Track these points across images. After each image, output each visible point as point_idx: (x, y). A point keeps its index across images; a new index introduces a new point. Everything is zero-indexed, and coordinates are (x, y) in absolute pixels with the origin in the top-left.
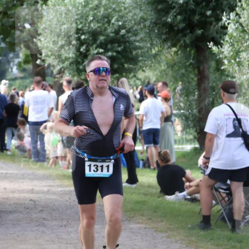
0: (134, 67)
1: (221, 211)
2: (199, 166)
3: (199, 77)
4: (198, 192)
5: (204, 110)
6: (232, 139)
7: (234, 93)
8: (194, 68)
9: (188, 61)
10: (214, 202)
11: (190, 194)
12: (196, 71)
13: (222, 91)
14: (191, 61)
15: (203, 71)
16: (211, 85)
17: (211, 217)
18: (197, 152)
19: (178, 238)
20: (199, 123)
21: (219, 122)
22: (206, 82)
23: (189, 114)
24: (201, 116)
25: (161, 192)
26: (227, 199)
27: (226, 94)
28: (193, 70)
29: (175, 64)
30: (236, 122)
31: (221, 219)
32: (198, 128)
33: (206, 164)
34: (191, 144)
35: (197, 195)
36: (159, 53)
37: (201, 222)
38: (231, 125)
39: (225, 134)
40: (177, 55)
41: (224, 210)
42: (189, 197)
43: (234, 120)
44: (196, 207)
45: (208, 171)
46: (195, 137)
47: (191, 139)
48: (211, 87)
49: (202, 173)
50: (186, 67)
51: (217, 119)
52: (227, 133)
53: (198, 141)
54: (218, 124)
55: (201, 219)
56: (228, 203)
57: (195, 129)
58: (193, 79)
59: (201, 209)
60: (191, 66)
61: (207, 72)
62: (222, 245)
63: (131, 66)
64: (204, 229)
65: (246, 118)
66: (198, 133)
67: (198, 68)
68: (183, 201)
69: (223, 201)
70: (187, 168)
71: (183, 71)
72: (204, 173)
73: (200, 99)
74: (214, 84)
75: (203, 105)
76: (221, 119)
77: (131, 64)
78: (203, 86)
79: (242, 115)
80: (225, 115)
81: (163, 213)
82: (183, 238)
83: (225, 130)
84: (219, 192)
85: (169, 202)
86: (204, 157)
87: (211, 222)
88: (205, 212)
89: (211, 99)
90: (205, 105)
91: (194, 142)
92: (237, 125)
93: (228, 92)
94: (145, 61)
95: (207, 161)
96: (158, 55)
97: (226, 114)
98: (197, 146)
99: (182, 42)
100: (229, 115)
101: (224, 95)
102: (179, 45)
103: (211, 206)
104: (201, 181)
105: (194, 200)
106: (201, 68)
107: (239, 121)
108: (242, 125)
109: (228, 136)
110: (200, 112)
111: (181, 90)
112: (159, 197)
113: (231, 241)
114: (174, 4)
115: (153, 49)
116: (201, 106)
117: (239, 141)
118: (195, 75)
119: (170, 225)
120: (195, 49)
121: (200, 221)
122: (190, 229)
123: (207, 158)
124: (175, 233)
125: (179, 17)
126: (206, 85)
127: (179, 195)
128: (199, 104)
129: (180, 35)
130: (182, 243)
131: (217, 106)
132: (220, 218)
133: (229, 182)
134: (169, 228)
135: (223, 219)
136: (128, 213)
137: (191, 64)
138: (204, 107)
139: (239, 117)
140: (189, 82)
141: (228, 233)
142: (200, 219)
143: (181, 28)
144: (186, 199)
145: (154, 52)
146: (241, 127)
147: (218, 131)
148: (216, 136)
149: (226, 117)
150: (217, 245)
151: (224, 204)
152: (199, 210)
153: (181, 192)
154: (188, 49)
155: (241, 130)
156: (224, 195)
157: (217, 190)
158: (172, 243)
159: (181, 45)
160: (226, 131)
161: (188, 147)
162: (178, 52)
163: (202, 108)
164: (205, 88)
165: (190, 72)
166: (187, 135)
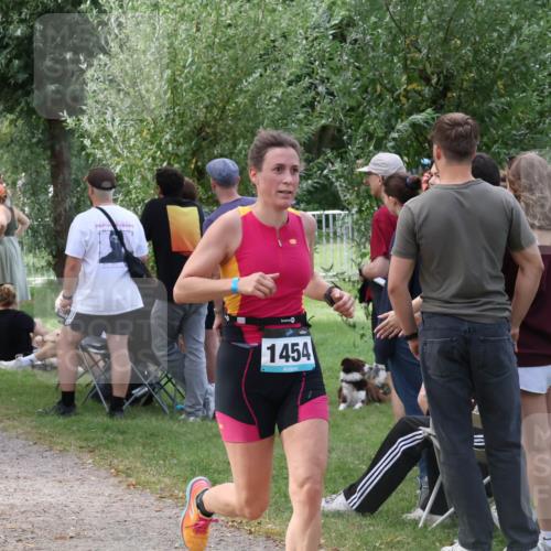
1: (92, 384)
3: (54, 164)
5: (63, 218)
6: (110, 265)
7: (111, 189)
8: (45, 149)
9: (34, 137)
12: (49, 153)
13: (89, 185)
14: (40, 136)
15: (61, 153)
16: (73, 176)
17: (76, 395)
18: (54, 288)
19: (20, 431)
20: (56, 239)
21: (87, 238)
22: (66, 171)
23: (38, 225)
24: (59, 228)
27: (95, 190)
28: (44, 151)
29: (12, 141)
30: (115, 237)
31: (92, 397)
32: (54, 247)
33: (66, 308)
34: (43, 275)
35: (54, 360)
37: (59, 403)
38: (107, 242)
39: (97, 258)
40: (16, 126)
42: (39, 363)
43: (112, 234)
45: (70, 320)
46: (49, 264)
47: (43, 267)
48: (74, 179)
49: (60, 322)
50: (30, 147)
51: (83, 234)
52: (102, 256)
53: (54, 269)
54: (86, 241)
55: (60, 397)
57: (49, 250)
58: (43, 167)
60: (40, 145)
61: (66, 154)
62: (94, 439)
64: (63, 414)
65: (131, 229)
66: (54, 257)
67: (52, 148)
68: (30, 369)
70: (36, 316)
71: (26, 152)
73: (56, 199)
74: (79, 175)
75: (61, 209)
76: (91, 233)
78: (61, 177)
79: (123, 225)
80: (97, 226)
82: (29, 429)
83: (98, 250)
84: (89, 353)
86: (64, 297)
87: (76, 402)
88: (66, 387)
89: (75, 200)
90: (65, 210)
91: (48, 271)
92: (116, 241)
93: (99, 187)
95: (67, 301)
97: (98, 224)
98: (53, 277)
99: (23, 104)
100: (103, 225)
101: (93, 192)
102: (18, 109)
106: (57, 147)
107: (119, 234)
108: (125, 241)
109: (103, 260)
110: (56, 220)
113: (108, 433)
114: (6, 39)
116: (58, 211)
117: (121, 267)
118: (47, 159)
119: (8, 409)
121: (57, 401)
122: (40, 414)
123: (69, 298)
124: (16, 423)
125: (16, 62)
126: (67, 177)
127: (23, 360)
128: (55, 208)
129: (20, 92)
130: (26, 439)
132: (91, 395)
133: (104, 335)
134: (6, 415)
135: (96, 397)
137: (39, 141)
138: (63, 213)
139: (119, 228)
140: (37, 172)
141: (104, 420)
142: (58, 398)
143: (20, 81)
144: (34, 366)
146: (123, 244)
147: (85, 253)
148: (83, 260)
149: (99, 229)
150: (86, 440)
152: (57, 384)
153: (26, 355)
155: (123, 250)
157: (84, 349)
158: (10, 438)
159: (22, 110)
160: (100, 253)
161: (38, 280)
162: (16, 121)
163: (60, 215)
164: (64, 180)
165: (39, 155)
166: (36, 260)
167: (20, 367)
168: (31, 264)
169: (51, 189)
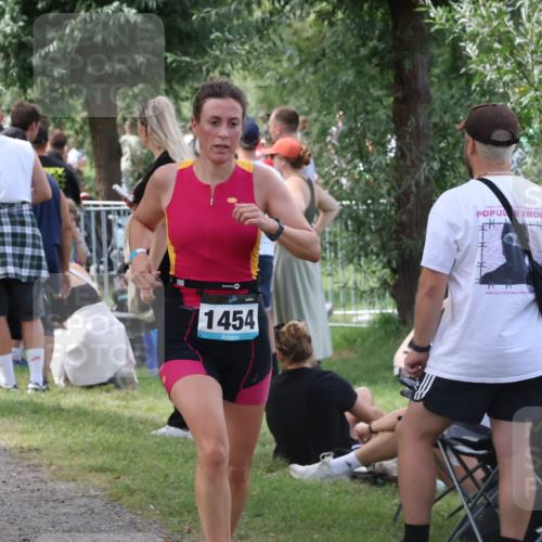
0: (195, 62)
1: (462, 514)
2: (396, 372)
3: (400, 95)
4: (392, 455)
5: (412, 198)
6: (500, 288)
8: (382, 67)
9: (364, 45)
10: (440, 484)
11: (365, 460)
12: (390, 76)
14: (375, 42)
15: (413, 76)
16: (435, 119)
17: (432, 532)
18: (390, 330)
20: (398, 239)
21: (459, 236)
22: (422, 110)
23: (368, 211)
24: (404, 217)
25: (276, 452)
26: (480, 474)
27: (480, 146)
28: (382, 72)
29: (324, 54)
30: (513, 235)
31: (461, 537)
32: (395, 253)
33: (418, 367)
34: (372, 304)
35: (390, 464)
36: (275, 18)
38: (498, 244)
39: (476, 275)
40: (332, 24)
41: (471, 509)
42: (364, 469)
43: (506, 229)
44: (385, 501)
45: (424, 389)
46: (384, 284)
47: (372, 290)
48: (435, 125)
49: (402, 393)
50: (357, 63)
51: (453, 227)
52: (485, 271)
53: (393, 296)
54: (456, 242)
56: (483, 486)
57: (384, 259)
58: (379, 100)
59: (400, 507)
60: (375, 61)
63: (188, 59)
66: (394, 271)
67: (398, 66)
68: (346, 480)
69: (469, 480)
70: (358, 381)
71: (348, 76)
72: (410, 393)
73: (401, 162)
74: (447, 119)
75: (409, 182)
77: (186, 54)
78: (412, 121)
79: (530, 214)
80: (478, 214)
81: (284, 518)
83: (478, 259)
84: (458, 453)
85: (302, 486)
86: (411, 345)
88: (413, 517)
89: (436, 165)
90: (417, 184)
91: (381, 297)
92: (515, 243)
93: (487, 141)
94: (228, 42)
96: (271, 23)
97: (481, 210)
98: (391, 310)
100: (492, 213)
101: (474, 151)
103: (434, 498)
104: (400, 418)
105: (378, 479)
106: (407, 65)
107: (521, 230)
110: (400, 203)
111: (342, 136)
112: (270, 471)
115: (254, 6)
116: (405, 185)
117: (522, 293)
118: (387, 87)
120: (386, 5)
123: (422, 349)
126: (422, 120)
128: (399, 181)
131: (453, 186)
132: (459, 532)
135: (468, 536)
136: (176, 520)
137: (374, 52)
138: (414, 189)
139: (520, 220)
140: (367, 113)
144: (354, 476)
145: (258, 14)
146: (527, 250)
147: (455, 265)
148: (451, 278)
149: (482, 220)
151: (473, 491)
152: (396, 508)
154: (366, 6)
155: (527, 261)
156: (472, 463)
157: (446, 444)
160: (481, 265)
161: (364, 315)
162: (333, 13)
163: (407, 193)
164: (417, 127)
165: (372, 78)
166: (360, 277)
167: (328, 476)
168: (351, 284)
169: (393, 143)
